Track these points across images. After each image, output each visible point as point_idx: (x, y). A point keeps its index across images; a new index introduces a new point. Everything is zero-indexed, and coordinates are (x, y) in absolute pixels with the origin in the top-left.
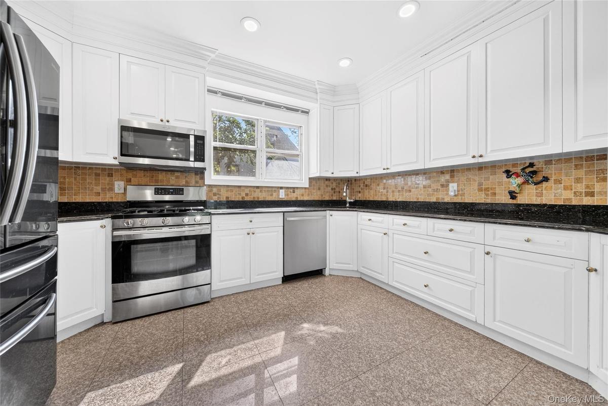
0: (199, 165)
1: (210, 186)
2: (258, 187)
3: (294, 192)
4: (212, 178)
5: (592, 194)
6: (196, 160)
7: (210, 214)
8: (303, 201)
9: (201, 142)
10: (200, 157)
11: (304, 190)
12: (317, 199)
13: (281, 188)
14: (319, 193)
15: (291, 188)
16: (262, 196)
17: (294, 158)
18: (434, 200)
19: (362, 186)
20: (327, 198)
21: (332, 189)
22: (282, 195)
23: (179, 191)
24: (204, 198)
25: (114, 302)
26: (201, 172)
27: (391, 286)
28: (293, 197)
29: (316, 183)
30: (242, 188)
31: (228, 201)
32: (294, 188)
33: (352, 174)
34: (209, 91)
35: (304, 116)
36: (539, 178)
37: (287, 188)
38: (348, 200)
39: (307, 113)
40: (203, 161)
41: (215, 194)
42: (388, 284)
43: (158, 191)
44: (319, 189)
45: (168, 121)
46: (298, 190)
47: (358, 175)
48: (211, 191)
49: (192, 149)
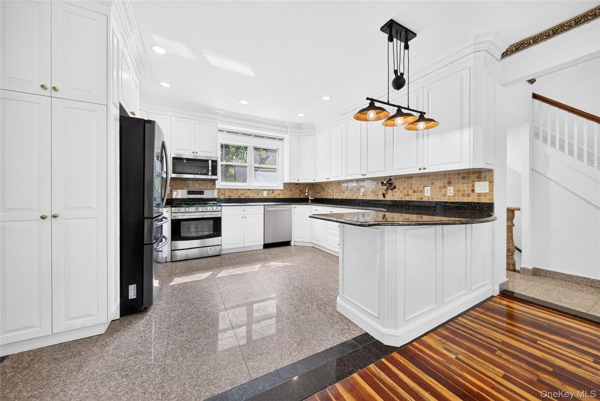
0: (214, 177)
1: (219, 189)
2: (249, 190)
3: (273, 193)
4: (220, 184)
5: (408, 195)
6: (212, 174)
7: (221, 206)
8: (280, 199)
9: (215, 164)
10: (214, 173)
11: (280, 191)
12: (289, 197)
13: (265, 190)
14: (291, 193)
15: (271, 190)
16: (252, 196)
17: (274, 170)
18: (354, 198)
19: (320, 189)
20: (296, 196)
21: (300, 191)
22: (265, 195)
23: (202, 193)
24: (216, 196)
25: (172, 251)
26: (214, 181)
27: (326, 249)
28: (272, 196)
29: (289, 186)
30: (239, 190)
31: (230, 199)
32: (273, 190)
33: (312, 181)
34: (219, 130)
35: (280, 142)
36: (392, 187)
37: (269, 190)
38: (310, 198)
39: (282, 140)
40: (216, 175)
41: (222, 194)
42: (324, 247)
43: (189, 193)
44: (291, 191)
45: (196, 153)
46: (276, 191)
47: (314, 182)
48: (219, 192)
49: (210, 168)
